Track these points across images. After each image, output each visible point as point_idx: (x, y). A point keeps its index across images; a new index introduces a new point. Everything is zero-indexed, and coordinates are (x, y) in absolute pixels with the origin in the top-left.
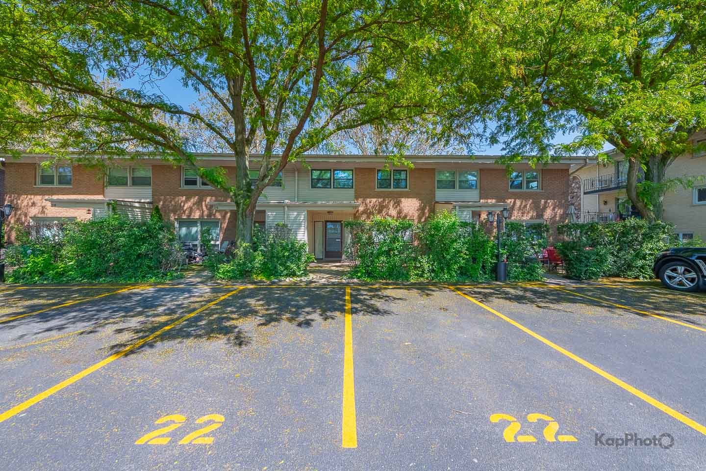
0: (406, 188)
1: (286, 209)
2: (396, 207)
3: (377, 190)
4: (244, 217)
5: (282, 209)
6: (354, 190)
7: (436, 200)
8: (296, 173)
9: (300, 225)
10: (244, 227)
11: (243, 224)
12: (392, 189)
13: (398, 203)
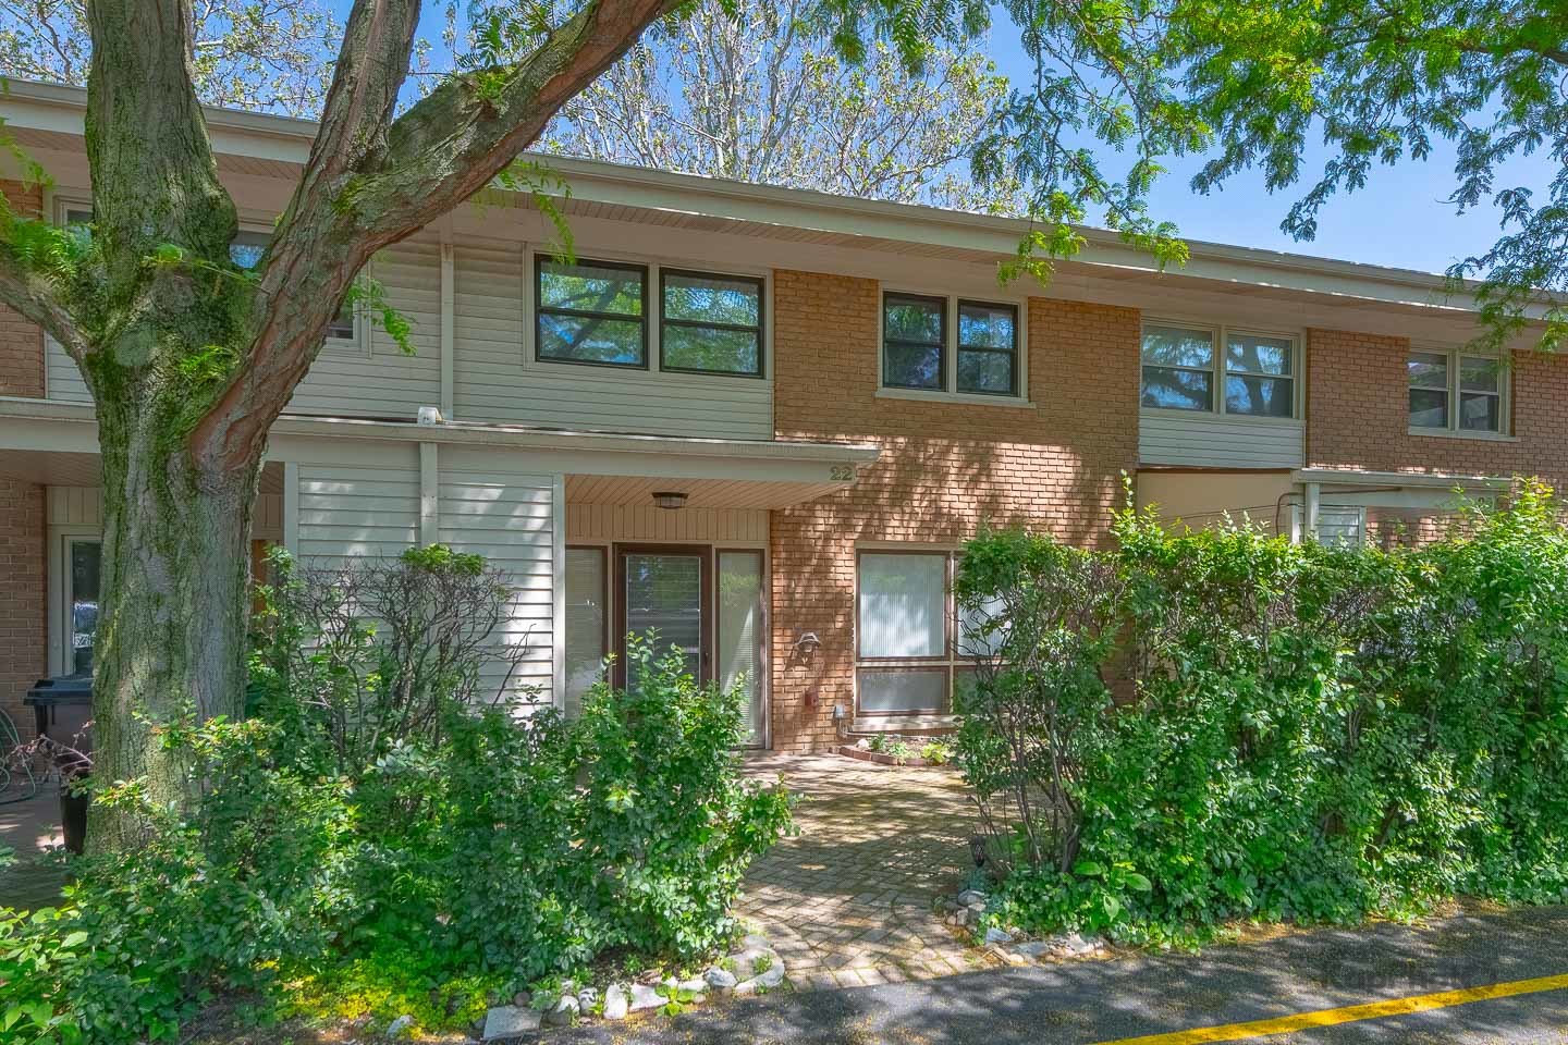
0: (1013, 390)
1: (429, 456)
2: (975, 480)
3: (883, 392)
4: (178, 487)
5: (403, 459)
6: (767, 384)
7: (1144, 459)
8: (448, 271)
9: (523, 565)
10: (175, 571)
11: (168, 547)
12: (952, 395)
13: (981, 463)
